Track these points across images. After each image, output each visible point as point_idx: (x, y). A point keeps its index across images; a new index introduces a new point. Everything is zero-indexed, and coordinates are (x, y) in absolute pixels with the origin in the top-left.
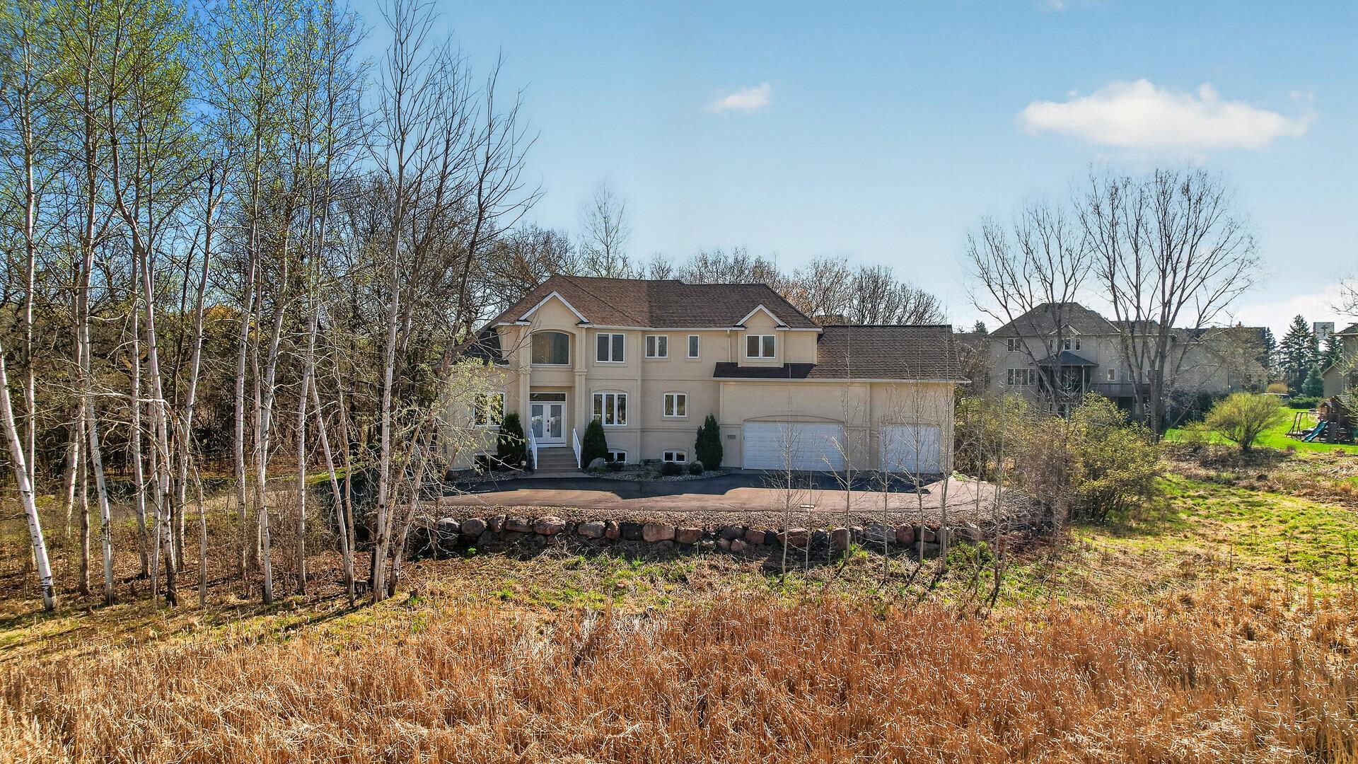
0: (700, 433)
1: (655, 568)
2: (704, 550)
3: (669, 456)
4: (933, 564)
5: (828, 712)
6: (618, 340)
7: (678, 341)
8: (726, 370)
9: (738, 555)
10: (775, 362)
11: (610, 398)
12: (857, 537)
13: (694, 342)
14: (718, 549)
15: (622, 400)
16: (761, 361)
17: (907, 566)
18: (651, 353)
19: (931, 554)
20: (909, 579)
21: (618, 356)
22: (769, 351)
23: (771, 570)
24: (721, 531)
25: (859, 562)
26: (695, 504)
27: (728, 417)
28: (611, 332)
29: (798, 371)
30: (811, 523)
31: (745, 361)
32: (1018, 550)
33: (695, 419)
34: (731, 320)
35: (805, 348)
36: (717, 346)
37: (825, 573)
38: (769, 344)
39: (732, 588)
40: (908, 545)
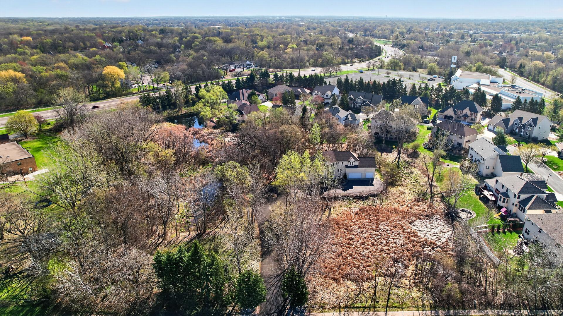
0: (344, 175)
1: (352, 201)
2: (356, 198)
3: (338, 177)
7: (340, 163)
8: (347, 167)
9: (359, 199)
10: (353, 165)
12: (369, 195)
13: (342, 163)
16: (351, 165)
17: (375, 198)
18: (337, 164)
19: (377, 197)
23: (363, 201)
24: (357, 196)
25: (370, 199)
26: (352, 192)
27: (347, 173)
28: (333, 163)
29: (356, 167)
30: (365, 194)
31: (349, 165)
32: (384, 194)
33: (342, 173)
34: (347, 160)
35: (357, 163)
36: (345, 163)
37: (367, 200)
38: (352, 163)
39: (360, 204)
40: (374, 195)
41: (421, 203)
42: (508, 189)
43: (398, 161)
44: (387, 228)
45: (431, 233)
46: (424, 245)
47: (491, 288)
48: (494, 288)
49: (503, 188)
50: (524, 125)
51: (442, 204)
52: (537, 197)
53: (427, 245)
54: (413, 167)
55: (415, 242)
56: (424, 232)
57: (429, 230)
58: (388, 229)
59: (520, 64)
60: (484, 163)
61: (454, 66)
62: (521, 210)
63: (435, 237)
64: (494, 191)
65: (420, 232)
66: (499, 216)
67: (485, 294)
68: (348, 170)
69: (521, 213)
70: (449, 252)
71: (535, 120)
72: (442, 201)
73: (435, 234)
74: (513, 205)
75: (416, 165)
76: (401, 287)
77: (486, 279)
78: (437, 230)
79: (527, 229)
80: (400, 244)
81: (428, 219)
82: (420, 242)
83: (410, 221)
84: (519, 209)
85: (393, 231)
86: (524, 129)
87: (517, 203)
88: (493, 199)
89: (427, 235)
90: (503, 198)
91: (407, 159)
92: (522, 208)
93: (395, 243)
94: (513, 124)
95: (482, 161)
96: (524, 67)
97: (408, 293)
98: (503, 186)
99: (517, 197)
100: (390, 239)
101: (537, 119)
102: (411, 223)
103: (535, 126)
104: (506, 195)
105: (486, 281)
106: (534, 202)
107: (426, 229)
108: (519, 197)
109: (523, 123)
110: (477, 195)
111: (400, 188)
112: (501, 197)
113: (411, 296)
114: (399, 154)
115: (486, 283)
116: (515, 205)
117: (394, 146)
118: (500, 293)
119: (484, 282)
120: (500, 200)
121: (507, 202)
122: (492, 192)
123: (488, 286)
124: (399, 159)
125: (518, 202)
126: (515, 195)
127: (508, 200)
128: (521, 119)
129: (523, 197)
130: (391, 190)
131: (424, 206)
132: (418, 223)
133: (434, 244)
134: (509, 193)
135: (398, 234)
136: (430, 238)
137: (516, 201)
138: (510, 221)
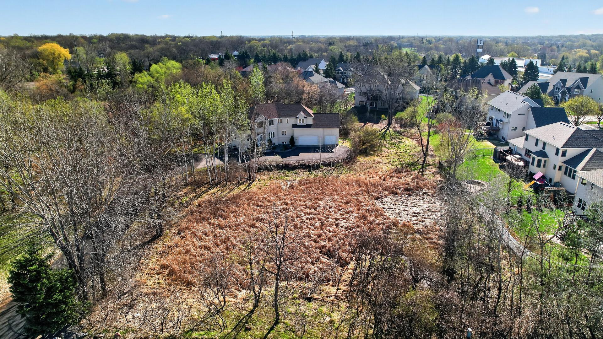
0: (290, 139)
1: (292, 172)
2: (299, 168)
3: (283, 143)
4: (333, 168)
5: (321, 192)
6: (272, 121)
7: (284, 119)
8: (295, 126)
9: (304, 169)
10: (304, 124)
11: (271, 133)
12: (322, 164)
13: (288, 120)
14: (301, 168)
15: (274, 133)
16: (302, 124)
17: (329, 168)
18: (279, 122)
19: (333, 166)
20: (330, 171)
21: (273, 124)
22: (303, 122)
23: (309, 171)
24: (302, 165)
25: (322, 168)
26: (295, 159)
27: (295, 136)
28: (271, 119)
29: (308, 126)
30: (315, 162)
31: (298, 124)
32: (347, 164)
33: (288, 136)
34: (294, 114)
35: (310, 121)
36: (292, 121)
37: (317, 171)
38: (303, 120)
39: (304, 175)
40: (330, 164)
41: (405, 174)
42: (545, 144)
43: (386, 131)
44: (332, 204)
45: (409, 213)
46: (391, 229)
47: (508, 301)
48: (515, 302)
49: (536, 145)
50: (568, 89)
51: (438, 176)
52: (597, 150)
53: (397, 230)
54: (404, 137)
55: (374, 224)
56: (398, 211)
57: (407, 209)
58: (334, 206)
59: (561, 57)
60: (509, 121)
61: (480, 50)
62: (569, 176)
63: (414, 218)
64: (523, 153)
65: (390, 211)
66: (530, 186)
67: (494, 313)
68: (297, 132)
69: (570, 179)
70: (435, 240)
71: (584, 81)
72: (438, 173)
73: (415, 214)
74: (554, 168)
75: (409, 135)
76: (316, 299)
77: (500, 285)
78: (421, 208)
79: (580, 201)
80: (345, 226)
81: (409, 194)
82: (384, 224)
83: (376, 195)
84: (565, 173)
85: (340, 208)
86: (569, 94)
87: (560, 164)
88: (521, 164)
89: (402, 215)
90: (537, 158)
91: (399, 129)
92: (571, 170)
93: (337, 225)
94: (553, 90)
95: (505, 120)
96: (567, 58)
97: (324, 312)
98: (537, 140)
99: (560, 153)
100: (330, 220)
101: (587, 79)
102: (377, 198)
103: (585, 88)
104: (542, 154)
105: (500, 289)
106: (591, 159)
107: (402, 208)
108: (564, 154)
109: (568, 85)
110: (496, 162)
111: (376, 158)
112: (534, 159)
113: (328, 319)
114: (389, 124)
115: (500, 293)
116: (557, 168)
117: (383, 116)
118: (527, 312)
119: (496, 292)
120: (533, 164)
121: (544, 166)
122: (520, 155)
123: (501, 299)
124: (388, 129)
125: (564, 162)
126: (558, 150)
127: (545, 161)
128: (564, 81)
129: (572, 152)
130: (362, 159)
131: (407, 179)
132: (390, 199)
133: (409, 227)
134: (547, 150)
135: (348, 213)
136: (405, 218)
137: (559, 160)
138: (550, 191)
